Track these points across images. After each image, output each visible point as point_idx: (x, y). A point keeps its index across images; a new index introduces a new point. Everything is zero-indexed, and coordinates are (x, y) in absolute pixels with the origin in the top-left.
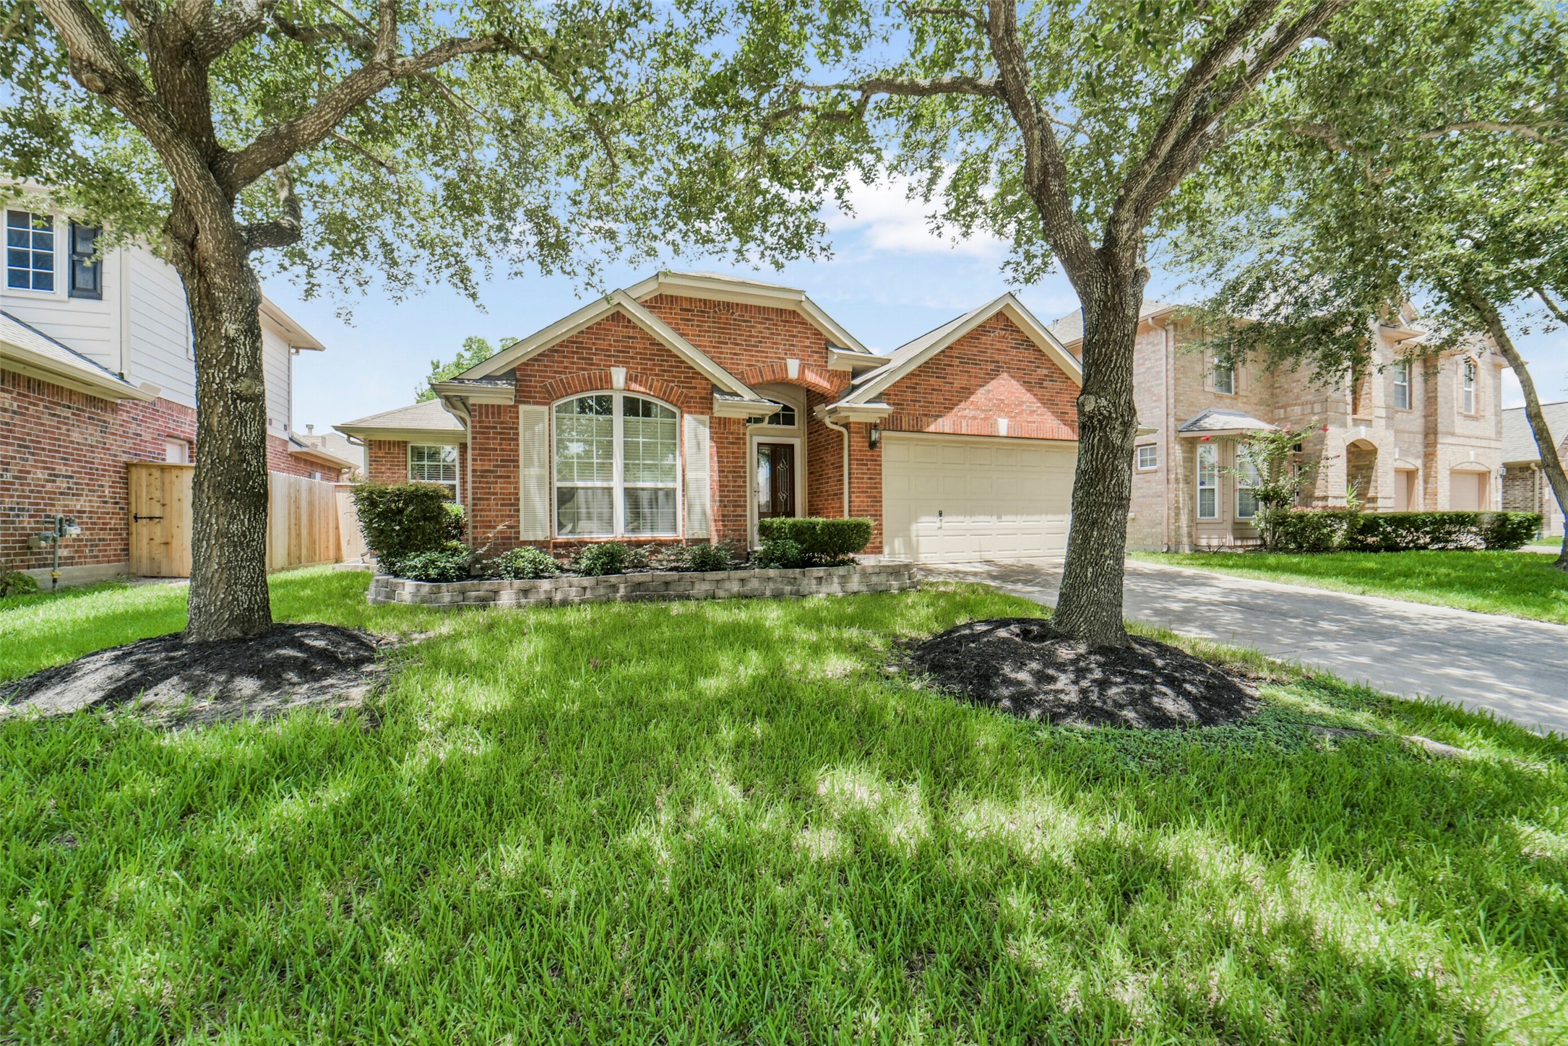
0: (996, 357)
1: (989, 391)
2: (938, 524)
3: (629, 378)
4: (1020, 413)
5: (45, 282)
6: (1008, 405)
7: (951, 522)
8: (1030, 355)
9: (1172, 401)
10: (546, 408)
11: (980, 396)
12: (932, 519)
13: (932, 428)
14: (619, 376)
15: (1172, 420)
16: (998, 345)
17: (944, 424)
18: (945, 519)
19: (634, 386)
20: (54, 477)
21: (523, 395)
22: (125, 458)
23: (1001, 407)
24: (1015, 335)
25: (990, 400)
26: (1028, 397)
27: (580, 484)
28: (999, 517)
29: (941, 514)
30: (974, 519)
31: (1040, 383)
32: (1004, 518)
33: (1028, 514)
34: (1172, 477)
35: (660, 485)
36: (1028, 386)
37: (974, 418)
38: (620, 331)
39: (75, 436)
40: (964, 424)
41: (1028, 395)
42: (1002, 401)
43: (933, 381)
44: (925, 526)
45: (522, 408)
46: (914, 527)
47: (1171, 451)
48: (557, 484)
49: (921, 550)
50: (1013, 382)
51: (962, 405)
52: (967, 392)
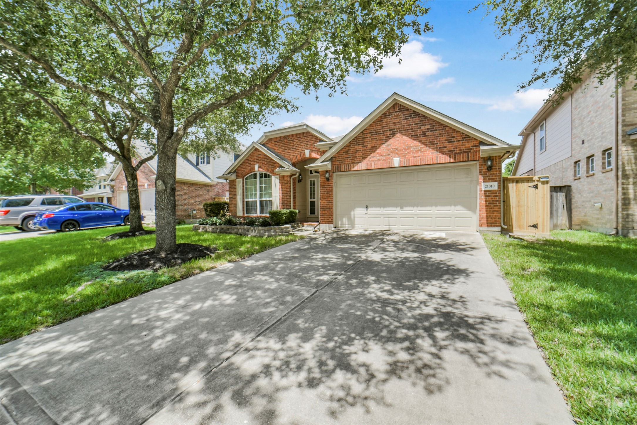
0: (393, 127)
1: (388, 145)
2: (365, 212)
3: (259, 167)
4: (409, 153)
5: (204, 163)
6: (400, 150)
7: (372, 211)
8: (417, 120)
9: (620, 111)
10: (241, 179)
11: (383, 149)
12: (362, 209)
13: (356, 168)
14: (256, 167)
15: (620, 127)
16: (395, 121)
17: (363, 165)
18: (369, 209)
19: (261, 169)
20: (196, 201)
21: (238, 177)
22: (214, 197)
23: (396, 152)
24: (406, 112)
25: (389, 149)
26: (415, 143)
27: (250, 200)
28: (402, 208)
29: (367, 207)
30: (385, 209)
31: (424, 134)
32: (405, 209)
33: (422, 206)
34: (620, 173)
35: (268, 199)
36: (415, 137)
37: (379, 160)
38: (257, 153)
39: (201, 193)
40: (373, 164)
41: (415, 142)
42: (396, 149)
43: (356, 147)
44: (359, 213)
45: (237, 180)
46: (352, 213)
47: (620, 152)
48: (245, 200)
49: (356, 223)
50: (404, 137)
51: (372, 155)
52: (375, 148)
